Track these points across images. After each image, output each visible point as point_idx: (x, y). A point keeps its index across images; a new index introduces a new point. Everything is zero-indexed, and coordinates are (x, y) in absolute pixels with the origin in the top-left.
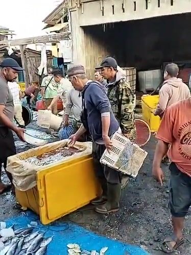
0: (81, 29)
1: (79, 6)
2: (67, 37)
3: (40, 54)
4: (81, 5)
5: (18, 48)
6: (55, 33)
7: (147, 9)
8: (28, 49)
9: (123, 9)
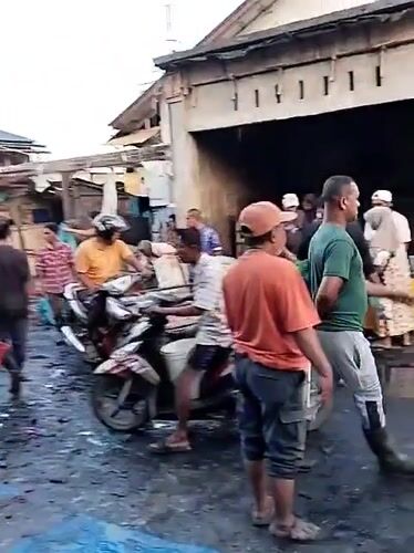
0: (190, 138)
1: (186, 92)
2: (159, 155)
3: (101, 191)
4: (190, 90)
5: (58, 178)
6: (135, 148)
7: (326, 94)
8: (77, 179)
9: (278, 96)
